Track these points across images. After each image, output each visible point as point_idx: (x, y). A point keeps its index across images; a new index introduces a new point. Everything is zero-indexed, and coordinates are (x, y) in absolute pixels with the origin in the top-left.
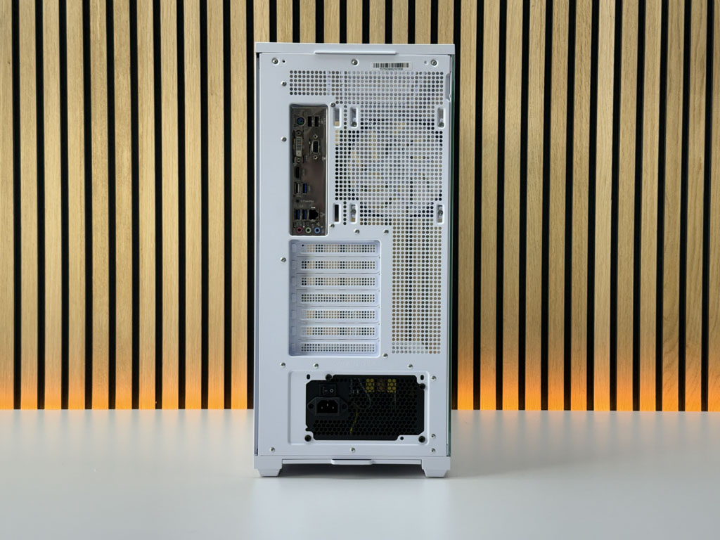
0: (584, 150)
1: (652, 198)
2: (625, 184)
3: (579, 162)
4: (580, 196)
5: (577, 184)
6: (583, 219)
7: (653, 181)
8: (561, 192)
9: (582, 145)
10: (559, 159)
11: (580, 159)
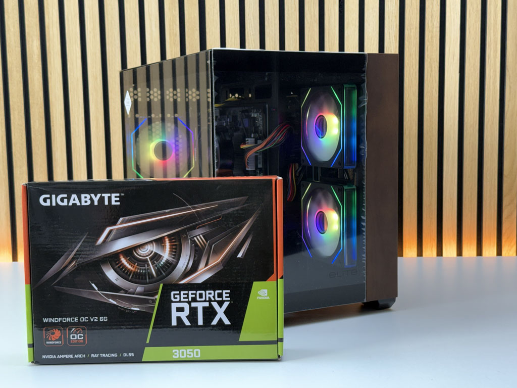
0: (435, 30)
1: (495, 71)
2: (471, 59)
3: (430, 40)
4: (431, 71)
5: (429, 60)
6: (434, 91)
7: (496, 55)
8: (414, 67)
9: (433, 25)
10: (413, 38)
11: (432, 37)
